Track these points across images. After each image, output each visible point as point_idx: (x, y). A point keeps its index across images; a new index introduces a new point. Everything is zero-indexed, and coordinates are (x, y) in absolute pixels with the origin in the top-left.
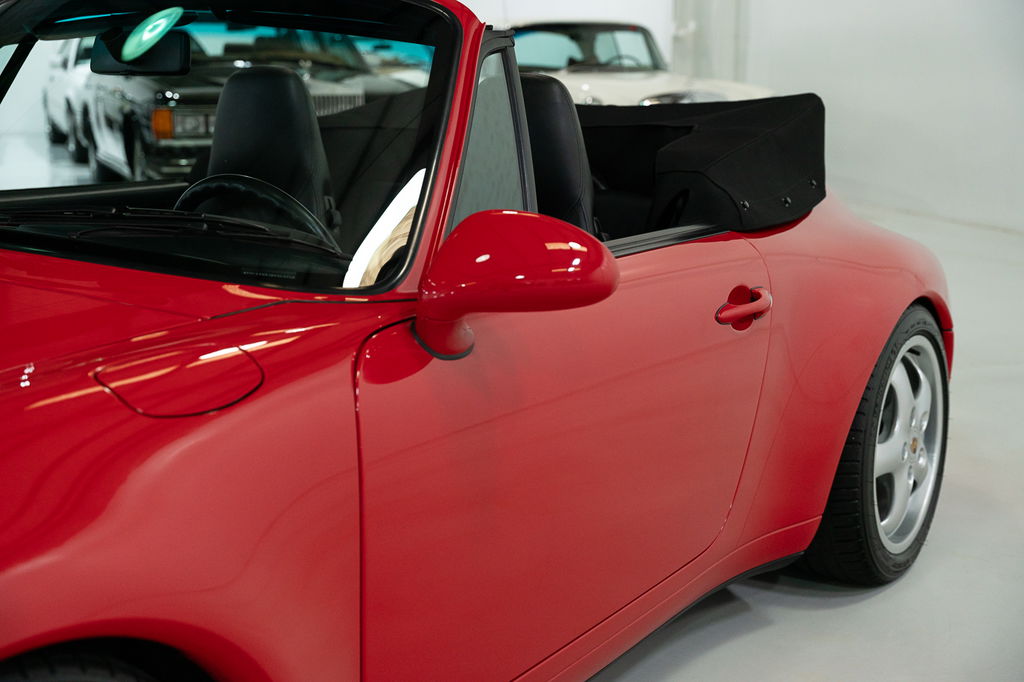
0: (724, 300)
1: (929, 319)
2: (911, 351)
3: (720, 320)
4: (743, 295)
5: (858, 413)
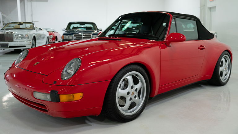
0: (199, 47)
1: (228, 53)
2: (225, 57)
3: (199, 49)
4: (201, 46)
5: (217, 63)
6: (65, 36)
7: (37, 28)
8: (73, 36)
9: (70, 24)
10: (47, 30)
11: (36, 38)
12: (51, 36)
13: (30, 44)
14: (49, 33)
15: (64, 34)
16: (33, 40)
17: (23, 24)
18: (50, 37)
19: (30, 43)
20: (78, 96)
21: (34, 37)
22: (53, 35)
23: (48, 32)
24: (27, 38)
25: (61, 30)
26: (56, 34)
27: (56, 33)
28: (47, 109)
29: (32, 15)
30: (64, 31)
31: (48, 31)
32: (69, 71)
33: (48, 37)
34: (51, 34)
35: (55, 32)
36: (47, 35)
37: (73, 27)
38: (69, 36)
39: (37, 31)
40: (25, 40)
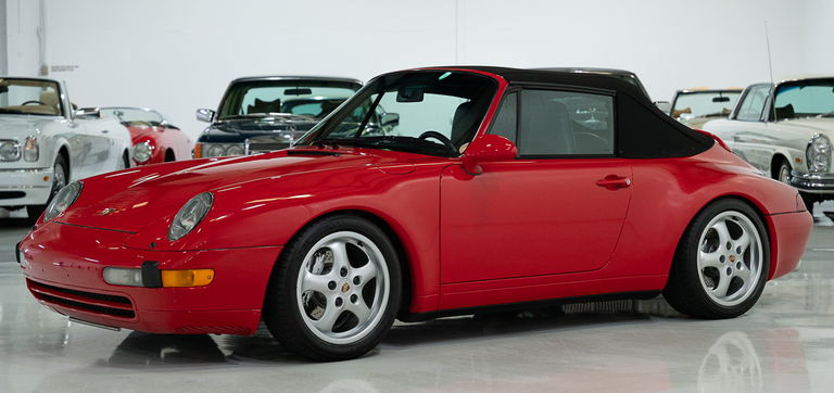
3: (599, 185)
6: (207, 146)
7: (75, 108)
8: (247, 146)
9: (239, 88)
10: (120, 114)
11: (72, 154)
12: (139, 147)
13: (46, 183)
14: (131, 132)
15: (204, 139)
16: (59, 168)
17: (10, 88)
18: (137, 151)
19: (45, 179)
20: (203, 277)
21: (64, 151)
22: (153, 142)
23: (127, 124)
24: (32, 155)
25: (194, 115)
26: (166, 140)
27: (167, 131)
28: (134, 309)
29: (40, 33)
30: (209, 124)
31: (126, 118)
32: (185, 223)
33: (126, 151)
34: (144, 139)
35: (162, 127)
36: (123, 139)
37: (257, 101)
38: (226, 146)
39: (76, 121)
40: (22, 164)
